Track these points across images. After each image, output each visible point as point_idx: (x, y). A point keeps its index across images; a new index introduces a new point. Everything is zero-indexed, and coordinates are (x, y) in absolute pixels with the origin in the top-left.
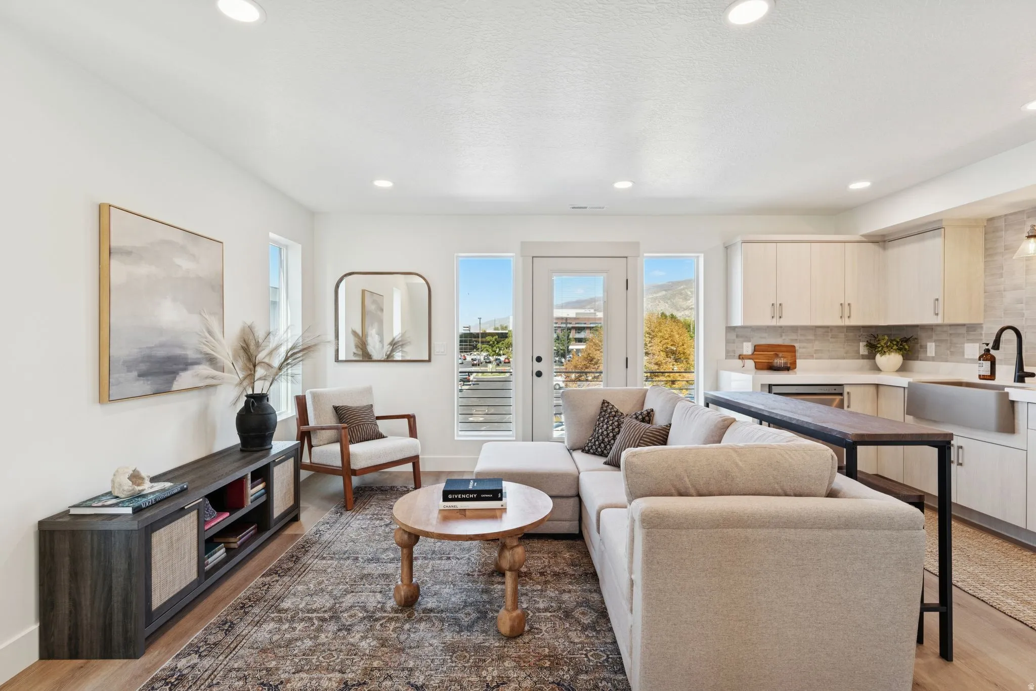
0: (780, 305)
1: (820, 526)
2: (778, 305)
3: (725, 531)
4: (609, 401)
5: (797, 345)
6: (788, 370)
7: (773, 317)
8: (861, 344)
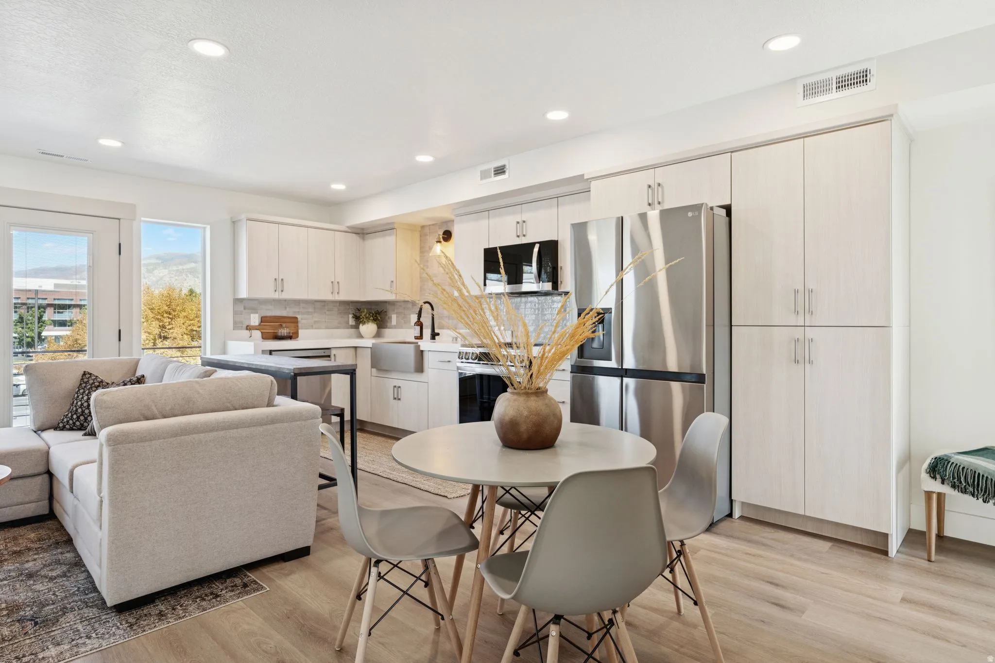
0: (282, 280)
1: (254, 424)
2: (280, 280)
3: (182, 437)
4: (90, 372)
5: (299, 317)
6: (291, 339)
7: (275, 291)
8: (350, 315)
